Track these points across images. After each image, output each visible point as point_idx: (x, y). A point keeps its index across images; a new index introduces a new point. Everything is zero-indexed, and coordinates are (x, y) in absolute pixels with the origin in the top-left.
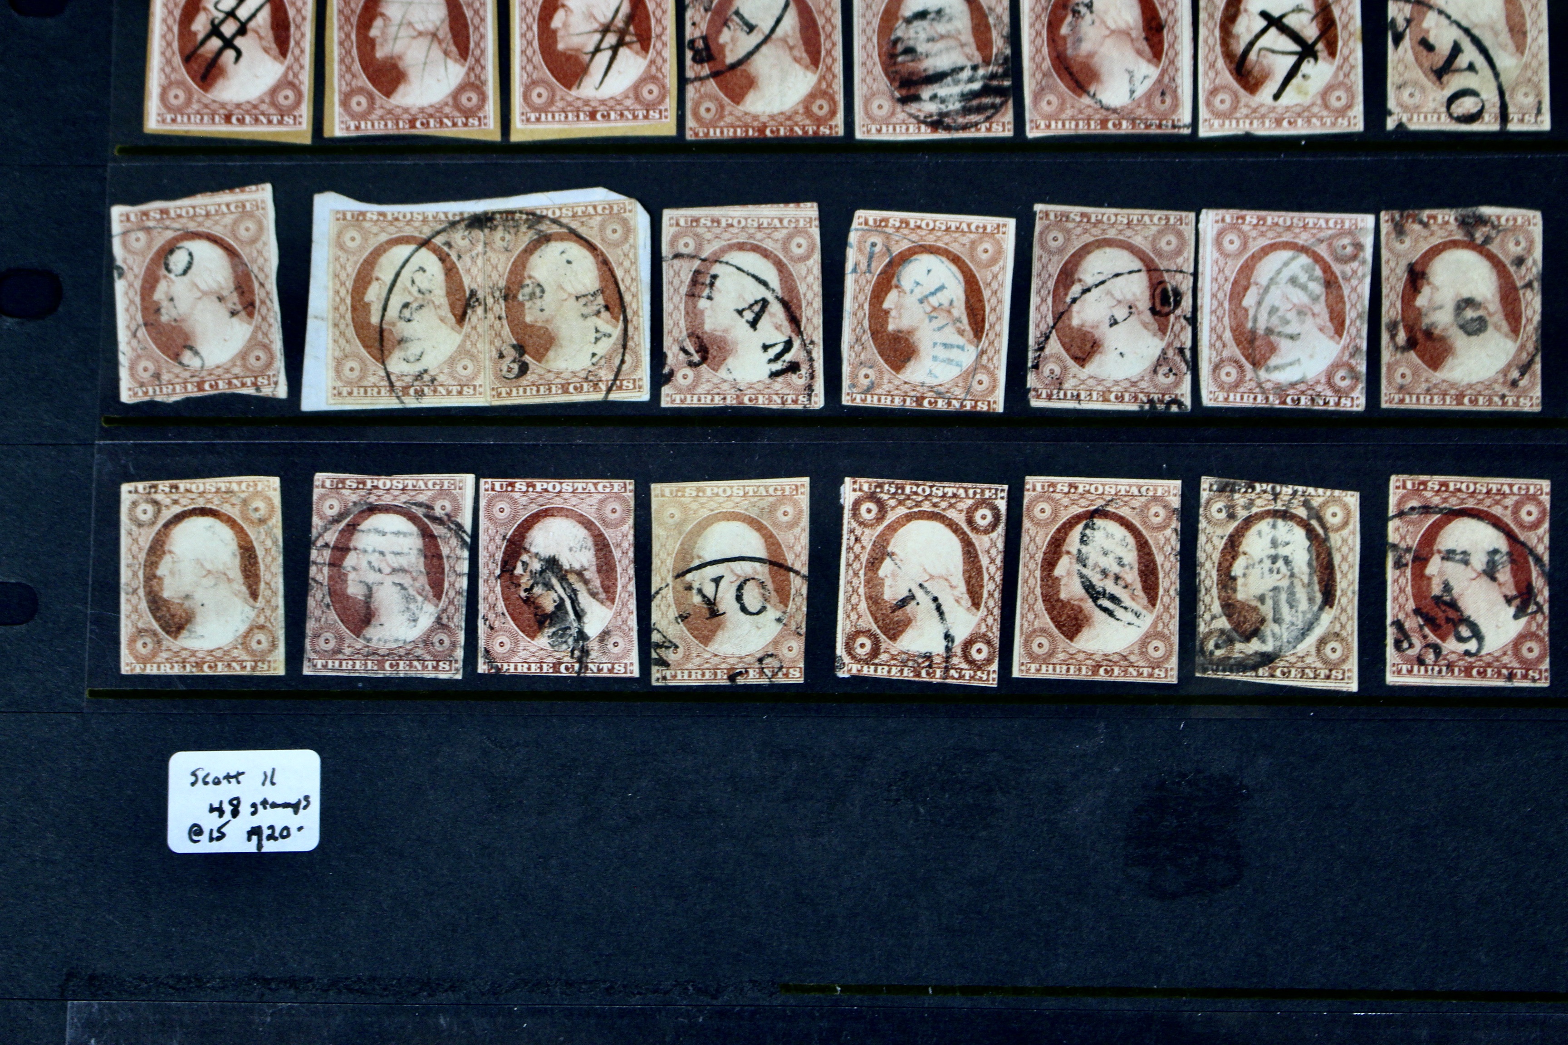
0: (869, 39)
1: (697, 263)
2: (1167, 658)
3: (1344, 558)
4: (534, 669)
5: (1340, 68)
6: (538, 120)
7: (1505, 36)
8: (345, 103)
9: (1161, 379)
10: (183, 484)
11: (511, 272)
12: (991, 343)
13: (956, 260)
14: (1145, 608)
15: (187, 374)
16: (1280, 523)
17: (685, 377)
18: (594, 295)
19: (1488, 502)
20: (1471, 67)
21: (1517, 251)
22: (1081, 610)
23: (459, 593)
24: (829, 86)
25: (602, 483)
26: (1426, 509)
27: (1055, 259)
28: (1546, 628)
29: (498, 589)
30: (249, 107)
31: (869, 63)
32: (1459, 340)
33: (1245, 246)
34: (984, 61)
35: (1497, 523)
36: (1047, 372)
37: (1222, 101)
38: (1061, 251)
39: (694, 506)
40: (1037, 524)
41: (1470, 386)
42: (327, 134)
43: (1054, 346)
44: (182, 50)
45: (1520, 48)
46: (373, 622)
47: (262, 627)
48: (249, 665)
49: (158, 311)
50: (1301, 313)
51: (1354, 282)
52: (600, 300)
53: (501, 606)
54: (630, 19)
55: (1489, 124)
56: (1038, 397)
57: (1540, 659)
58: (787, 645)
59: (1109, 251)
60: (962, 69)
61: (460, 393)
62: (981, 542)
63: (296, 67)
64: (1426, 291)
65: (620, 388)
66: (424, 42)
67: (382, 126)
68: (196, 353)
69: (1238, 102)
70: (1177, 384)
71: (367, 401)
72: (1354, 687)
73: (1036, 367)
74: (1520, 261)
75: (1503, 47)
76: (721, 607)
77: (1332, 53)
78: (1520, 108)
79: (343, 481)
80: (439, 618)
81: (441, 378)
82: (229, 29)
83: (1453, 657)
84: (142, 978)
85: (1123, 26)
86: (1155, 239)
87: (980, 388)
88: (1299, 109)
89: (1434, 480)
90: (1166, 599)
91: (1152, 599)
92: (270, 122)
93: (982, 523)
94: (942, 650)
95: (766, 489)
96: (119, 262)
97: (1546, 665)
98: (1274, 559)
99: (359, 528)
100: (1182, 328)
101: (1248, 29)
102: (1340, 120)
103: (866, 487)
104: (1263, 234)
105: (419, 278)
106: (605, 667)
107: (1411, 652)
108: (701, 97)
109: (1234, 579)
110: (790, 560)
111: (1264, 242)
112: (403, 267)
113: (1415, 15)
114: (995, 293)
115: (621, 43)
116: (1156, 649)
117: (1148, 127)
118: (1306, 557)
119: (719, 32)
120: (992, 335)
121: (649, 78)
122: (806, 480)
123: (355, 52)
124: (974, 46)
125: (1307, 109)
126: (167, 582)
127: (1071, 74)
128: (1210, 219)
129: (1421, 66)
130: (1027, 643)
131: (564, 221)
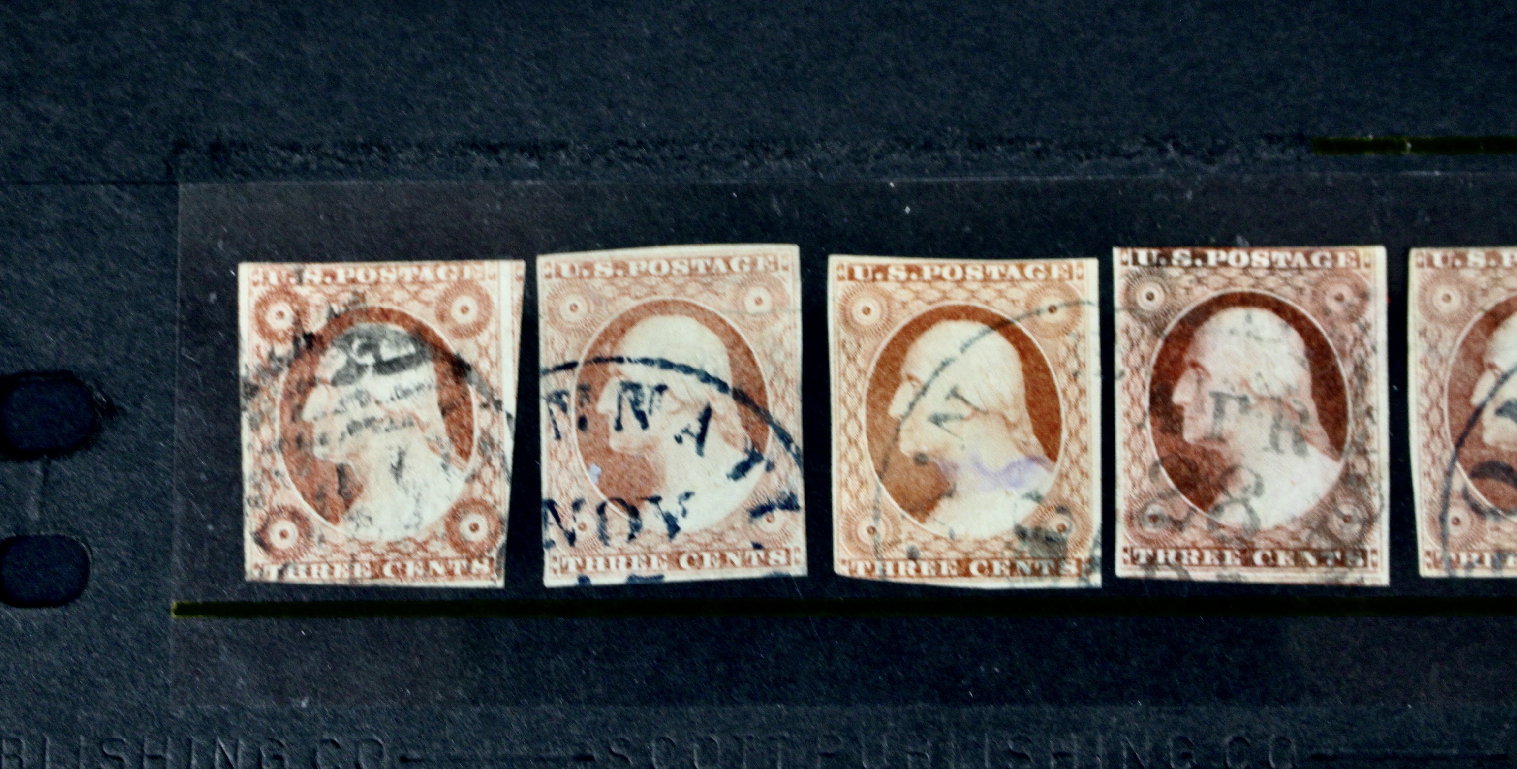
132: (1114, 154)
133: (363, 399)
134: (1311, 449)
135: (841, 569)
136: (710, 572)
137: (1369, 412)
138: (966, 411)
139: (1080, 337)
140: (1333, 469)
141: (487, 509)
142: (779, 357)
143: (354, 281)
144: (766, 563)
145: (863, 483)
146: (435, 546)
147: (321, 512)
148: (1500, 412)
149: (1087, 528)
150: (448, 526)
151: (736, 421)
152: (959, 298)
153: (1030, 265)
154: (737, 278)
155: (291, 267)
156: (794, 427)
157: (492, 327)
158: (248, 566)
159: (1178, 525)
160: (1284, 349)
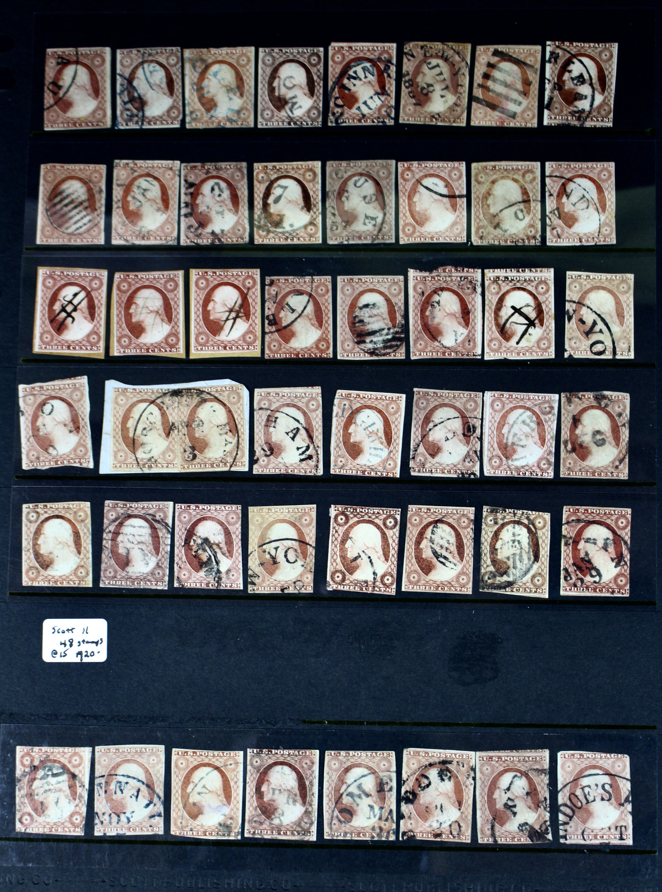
0: (344, 316)
1: (269, 412)
2: (467, 583)
3: (543, 541)
4: (198, 586)
5: (545, 331)
6: (202, 349)
7: (615, 318)
8: (119, 341)
9: (467, 464)
10: (49, 505)
11: (189, 415)
12: (395, 448)
13: (380, 412)
14: (459, 562)
15: (51, 458)
16: (516, 526)
17: (263, 461)
18: (225, 425)
19: (605, 518)
20: (601, 331)
21: (620, 410)
22: (431, 562)
23: (166, 553)
24: (327, 336)
25: (228, 506)
26: (579, 521)
27: (422, 412)
28: (628, 572)
29: (183, 551)
30: (77, 342)
31: (344, 326)
32: (594, 448)
33: (503, 407)
34: (393, 326)
35: (608, 527)
36: (418, 460)
38: (425, 408)
39: (267, 516)
40: (413, 525)
41: (598, 468)
42: (111, 355)
43: (421, 449)
44: (49, 317)
45: (622, 323)
46: (130, 565)
47: (82, 566)
48: (77, 582)
49: (38, 430)
50: (527, 436)
51: (550, 423)
52: (228, 428)
53: (184, 558)
54: (241, 306)
55: (608, 356)
56: (414, 471)
57: (625, 585)
58: (306, 576)
59: (446, 409)
60: (383, 329)
61: (167, 467)
62: (389, 533)
63: (98, 325)
64: (580, 427)
65: (236, 465)
66: (153, 315)
67: (135, 351)
68: (55, 448)
69: (501, 345)
70: (473, 466)
71: (128, 470)
72: (546, 596)
73: (414, 458)
74: (620, 415)
75: (614, 323)
76: (278, 560)
77: (542, 325)
78: (621, 349)
79: (117, 504)
80: (158, 563)
81: (159, 460)
82: (69, 308)
83: (589, 584)
84: (32, 715)
85: (453, 311)
86: (465, 404)
87: (389, 467)
88: (527, 348)
89: (582, 509)
90: (467, 558)
91: (462, 558)
92: (87, 349)
93: (390, 525)
94: (372, 579)
95: (298, 509)
96: (22, 409)
97: (628, 587)
98: (514, 541)
99: (125, 524)
100: (476, 442)
101: (506, 314)
102: (544, 353)
103: (340, 509)
104: (511, 402)
105: (150, 417)
106: (229, 585)
107: (571, 581)
108: (272, 340)
109: (497, 550)
110: (308, 540)
111: (511, 405)
112: (143, 412)
113: (577, 309)
114: (396, 426)
115: (237, 317)
116: (463, 579)
117: (463, 355)
118: (527, 540)
119: (279, 312)
120: (395, 444)
121: (249, 332)
122: (315, 506)
123: (123, 319)
124: (389, 320)
125: (531, 348)
126: (42, 546)
127: (430, 332)
128: (488, 395)
129: (579, 330)
130: (408, 577)
131: (212, 393)
132: (248, 723)
133: (48, 784)
134: (297, 804)
135: (172, 833)
136: (138, 833)
137: (313, 794)
138: (207, 791)
139: (238, 772)
140: (303, 809)
141: (80, 814)
142: (158, 775)
143: (46, 752)
144: (153, 831)
145: (179, 810)
146: (66, 824)
147: (36, 814)
148: (347, 795)
149: (237, 823)
150: (70, 818)
151: (147, 792)
152: (206, 761)
153: (225, 752)
154: (148, 754)
155: (30, 747)
156: (162, 795)
157: (83, 765)
158: (17, 828)
159: (261, 823)
160: (291, 777)
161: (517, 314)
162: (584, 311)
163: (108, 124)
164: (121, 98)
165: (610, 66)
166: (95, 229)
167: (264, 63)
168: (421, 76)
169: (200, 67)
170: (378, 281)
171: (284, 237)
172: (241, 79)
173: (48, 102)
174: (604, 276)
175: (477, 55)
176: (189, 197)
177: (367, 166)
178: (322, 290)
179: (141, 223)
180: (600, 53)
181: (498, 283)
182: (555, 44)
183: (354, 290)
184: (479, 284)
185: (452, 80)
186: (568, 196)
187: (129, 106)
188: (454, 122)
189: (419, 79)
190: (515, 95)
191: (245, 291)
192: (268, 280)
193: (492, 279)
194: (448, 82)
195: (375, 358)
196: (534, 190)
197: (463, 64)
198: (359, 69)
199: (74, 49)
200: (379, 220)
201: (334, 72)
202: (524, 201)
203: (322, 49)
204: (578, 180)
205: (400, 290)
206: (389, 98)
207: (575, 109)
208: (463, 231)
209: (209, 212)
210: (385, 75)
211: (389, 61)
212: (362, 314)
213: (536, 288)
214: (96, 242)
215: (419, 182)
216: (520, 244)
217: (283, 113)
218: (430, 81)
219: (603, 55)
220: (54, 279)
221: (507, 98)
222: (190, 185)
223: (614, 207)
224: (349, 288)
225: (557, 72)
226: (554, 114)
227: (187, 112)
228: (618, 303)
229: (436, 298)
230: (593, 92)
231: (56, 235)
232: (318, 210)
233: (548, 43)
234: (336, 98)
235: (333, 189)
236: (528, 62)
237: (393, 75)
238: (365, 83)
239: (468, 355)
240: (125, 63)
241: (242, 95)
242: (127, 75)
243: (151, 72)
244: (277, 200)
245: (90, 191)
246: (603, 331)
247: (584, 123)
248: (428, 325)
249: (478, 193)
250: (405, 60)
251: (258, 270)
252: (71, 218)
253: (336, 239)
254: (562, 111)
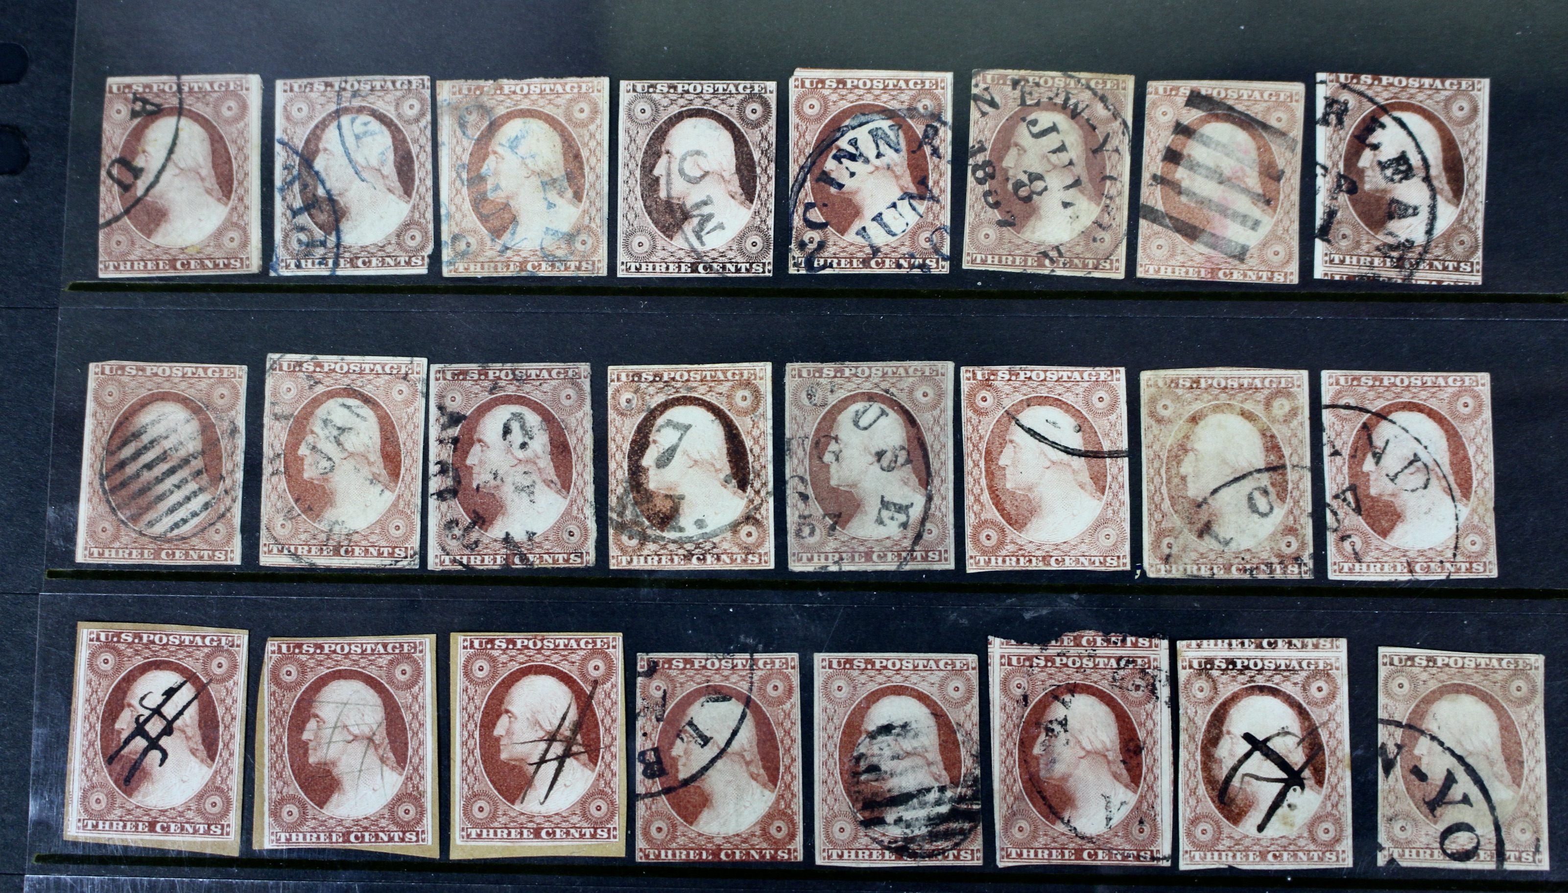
0: (831, 755)
6: (479, 836)
7: (1501, 766)
8: (275, 814)
20: (1466, 800)
24: (788, 806)
30: (173, 814)
31: (830, 781)
34: (952, 782)
37: (1204, 832)
42: (256, 847)
44: (104, 749)
45: (1517, 780)
54: (577, 727)
55: (1484, 863)
60: (929, 790)
63: (225, 771)
66: (358, 748)
67: (314, 840)
69: (1220, 833)
75: (1499, 778)
77: (1320, 782)
78: (1517, 845)
82: (154, 727)
85: (1099, 746)
88: (1285, 842)
92: (196, 831)
101: (1232, 755)
102: (1328, 854)
108: (652, 816)
113: (1407, 741)
115: (567, 753)
117: (1125, 858)
119: (672, 744)
121: (595, 793)
123: (286, 754)
124: (941, 765)
125: (1293, 842)
127: (1044, 798)
129: (1412, 797)
161: (1257, 755)
162: (1423, 746)
163: (254, 265)
164: (284, 199)
165: (1472, 134)
166: (219, 526)
167: (631, 117)
168: (1013, 151)
169: (477, 125)
170: (915, 668)
171: (681, 552)
172: (577, 156)
173: (109, 208)
174: (1471, 659)
175: (1148, 104)
176: (450, 447)
177: (884, 374)
178: (776, 688)
179: (330, 514)
180: (1448, 101)
181: (1209, 676)
182: (1337, 80)
183: (855, 687)
184: (1163, 676)
185: (1089, 166)
186: (1378, 457)
187: (304, 219)
188: (1096, 268)
189: (1009, 161)
190: (1243, 204)
191: (588, 689)
192: (642, 661)
193: (1196, 665)
194: (1079, 170)
195: (907, 863)
196: (1295, 441)
197: (1117, 125)
198: (862, 134)
199: (174, 78)
200: (916, 513)
201: (802, 142)
202: (1270, 469)
203: (772, 85)
204: (1402, 417)
205: (970, 691)
206: (936, 208)
207: (1390, 240)
208: (1123, 541)
209: (497, 487)
210: (928, 150)
211: (937, 116)
212: (875, 750)
213: (1304, 689)
214: (220, 559)
215: (1011, 416)
216: (1262, 576)
217: (678, 241)
218: (1036, 169)
219: (1455, 107)
220: (119, 653)
221: (1224, 211)
222: (455, 419)
223: (1490, 484)
224: (842, 683)
225: (1343, 147)
226: (1339, 251)
227: (445, 237)
228: (1507, 728)
229: (1058, 711)
230: (1433, 197)
231: (125, 540)
232: (765, 484)
233: (1320, 76)
234: (809, 206)
235: (801, 433)
236: (1273, 122)
237: (947, 150)
238: (877, 168)
239: (1138, 858)
240: (294, 112)
241: (578, 196)
242: (300, 145)
243: (357, 137)
244: (664, 460)
245: (207, 428)
246: (1472, 798)
247: (1411, 274)
248: (1039, 780)
249: (1156, 447)
250: (974, 114)
251: (619, 636)
252: (161, 498)
253: (810, 560)
254: (1358, 244)
